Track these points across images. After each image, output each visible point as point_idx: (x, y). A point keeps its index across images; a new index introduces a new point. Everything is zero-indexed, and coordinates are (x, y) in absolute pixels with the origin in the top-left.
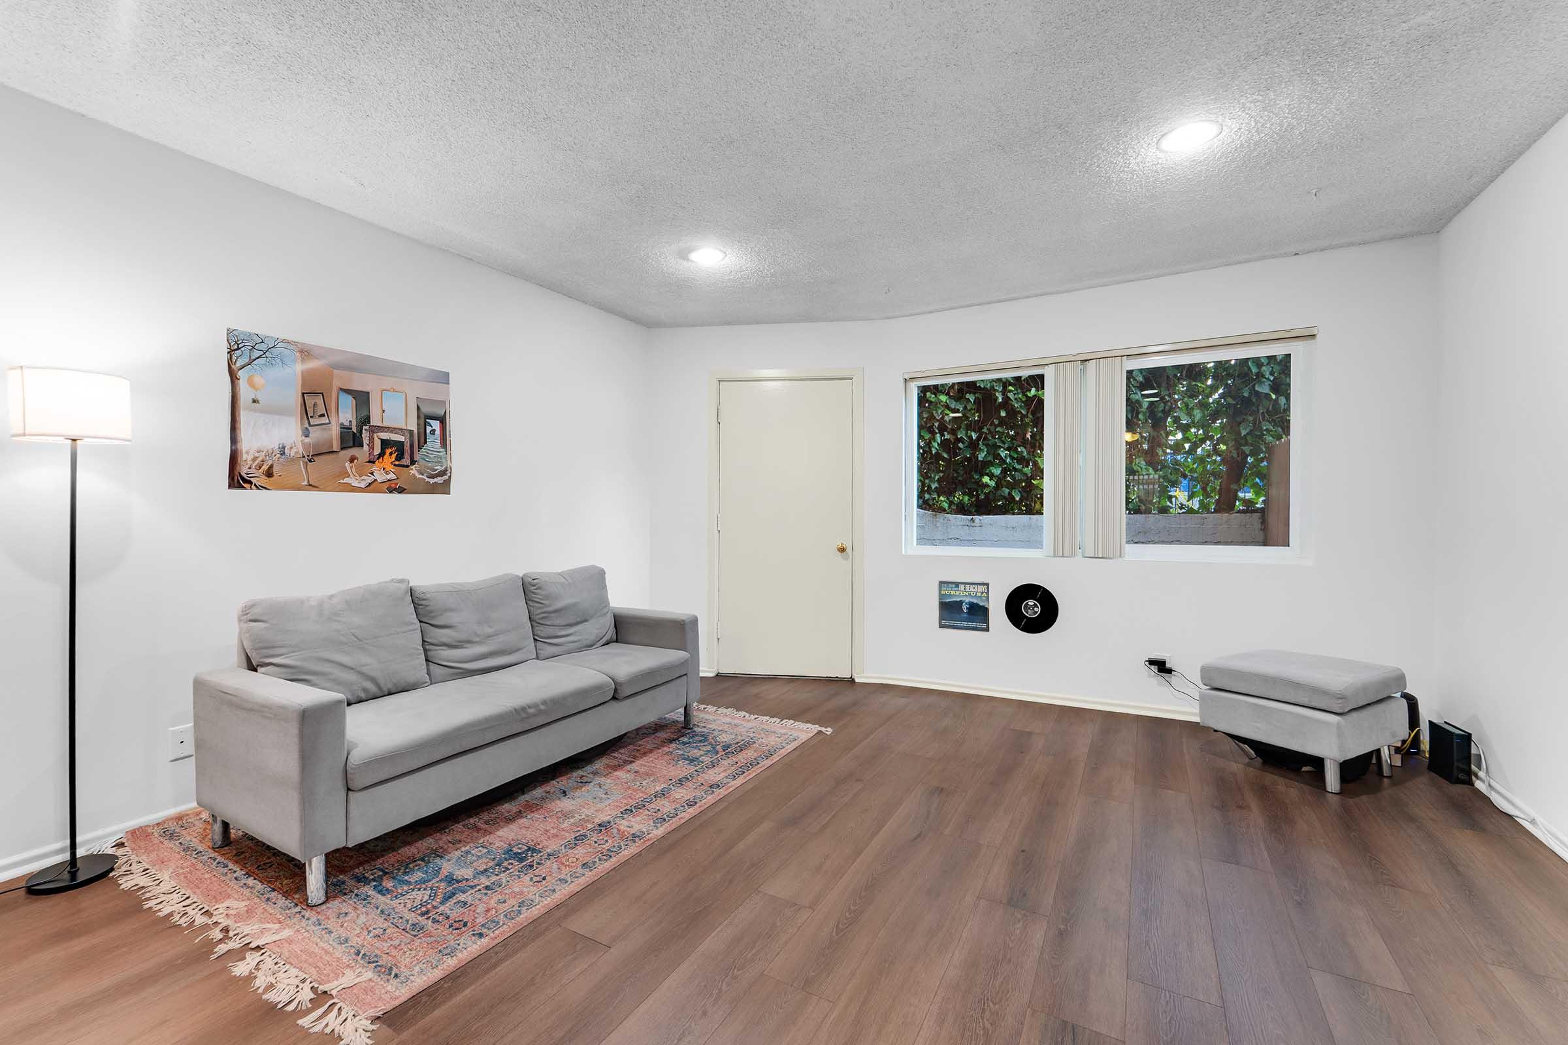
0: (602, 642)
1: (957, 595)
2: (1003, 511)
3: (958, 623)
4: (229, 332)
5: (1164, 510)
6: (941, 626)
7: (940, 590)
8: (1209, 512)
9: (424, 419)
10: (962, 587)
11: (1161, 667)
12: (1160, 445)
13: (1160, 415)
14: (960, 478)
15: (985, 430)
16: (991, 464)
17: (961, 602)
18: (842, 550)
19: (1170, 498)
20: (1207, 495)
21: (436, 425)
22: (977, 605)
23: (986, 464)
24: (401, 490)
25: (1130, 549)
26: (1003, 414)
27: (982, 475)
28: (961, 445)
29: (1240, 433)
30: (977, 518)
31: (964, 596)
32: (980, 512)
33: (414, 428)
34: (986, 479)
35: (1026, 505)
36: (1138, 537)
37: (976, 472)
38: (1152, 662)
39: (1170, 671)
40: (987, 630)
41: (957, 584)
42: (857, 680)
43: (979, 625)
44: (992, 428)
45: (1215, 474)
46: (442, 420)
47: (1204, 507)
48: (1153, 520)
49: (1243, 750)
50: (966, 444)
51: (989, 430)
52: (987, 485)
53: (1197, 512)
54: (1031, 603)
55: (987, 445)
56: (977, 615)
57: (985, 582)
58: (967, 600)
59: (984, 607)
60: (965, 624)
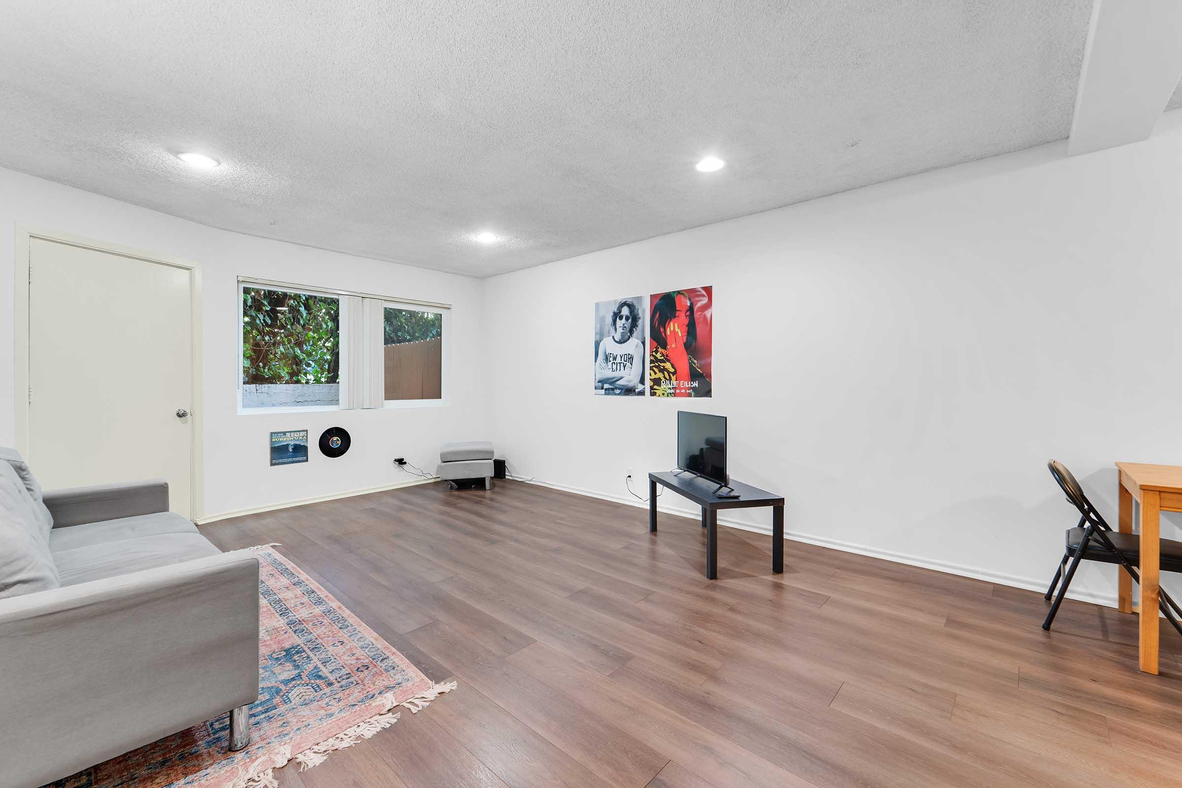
1: (285, 440)
3: (284, 460)
6: (272, 464)
7: (271, 439)
10: (288, 434)
11: (400, 462)
17: (288, 445)
22: (299, 445)
25: (386, 403)
31: (289, 441)
38: (395, 460)
39: (405, 463)
40: (307, 460)
41: (284, 433)
42: (200, 523)
43: (300, 459)
54: (335, 439)
56: (300, 452)
57: (305, 429)
58: (292, 443)
59: (304, 446)
60: (290, 460)
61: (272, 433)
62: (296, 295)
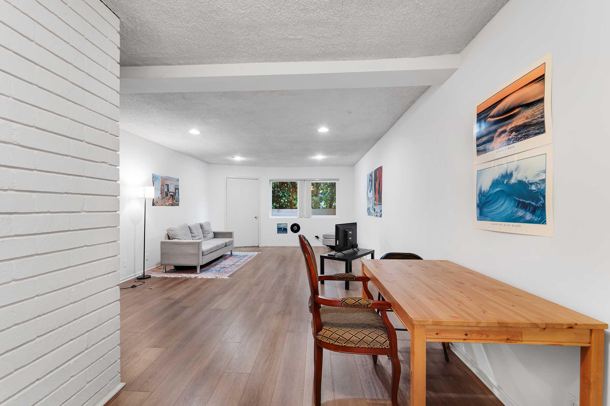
0: (212, 238)
1: (281, 226)
2: (285, 208)
3: (281, 232)
4: (153, 174)
5: (319, 208)
6: (278, 233)
7: (277, 225)
8: (327, 208)
9: (176, 189)
10: (282, 225)
11: (317, 237)
12: (318, 193)
13: (318, 187)
14: (276, 200)
15: (281, 188)
16: (283, 197)
17: (282, 228)
18: (256, 217)
19: (320, 205)
20: (327, 205)
21: (177, 190)
22: (285, 228)
23: (282, 197)
24: (173, 205)
25: (312, 216)
26: (286, 185)
27: (281, 199)
28: (276, 192)
29: (333, 191)
30: (280, 210)
31: (282, 226)
32: (280, 208)
33: (174, 192)
34: (282, 200)
35: (290, 207)
36: (314, 214)
37: (279, 198)
38: (316, 236)
39: (318, 238)
40: (287, 233)
41: (281, 224)
42: (260, 246)
43: (285, 232)
44: (283, 188)
45: (329, 200)
46: (178, 189)
47: (327, 207)
48: (316, 210)
49: (328, 248)
50: (277, 191)
51: (282, 188)
52: (282, 202)
53: (325, 208)
54: (295, 227)
55: (282, 192)
56: (285, 230)
57: (287, 223)
58: (283, 227)
59: (286, 228)
60: (282, 232)
61: (277, 224)
62: (286, 182)
